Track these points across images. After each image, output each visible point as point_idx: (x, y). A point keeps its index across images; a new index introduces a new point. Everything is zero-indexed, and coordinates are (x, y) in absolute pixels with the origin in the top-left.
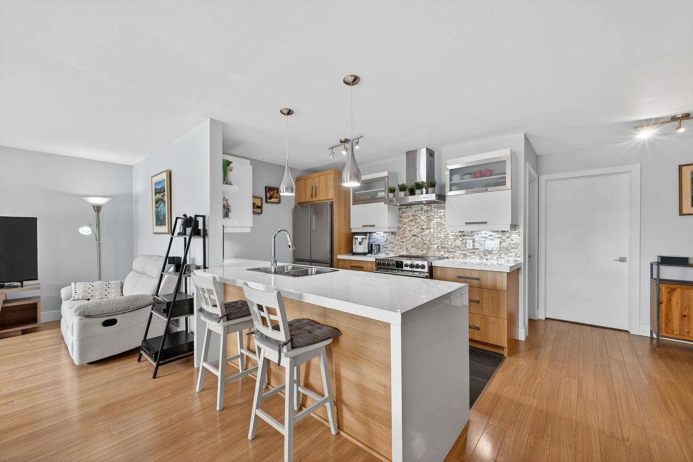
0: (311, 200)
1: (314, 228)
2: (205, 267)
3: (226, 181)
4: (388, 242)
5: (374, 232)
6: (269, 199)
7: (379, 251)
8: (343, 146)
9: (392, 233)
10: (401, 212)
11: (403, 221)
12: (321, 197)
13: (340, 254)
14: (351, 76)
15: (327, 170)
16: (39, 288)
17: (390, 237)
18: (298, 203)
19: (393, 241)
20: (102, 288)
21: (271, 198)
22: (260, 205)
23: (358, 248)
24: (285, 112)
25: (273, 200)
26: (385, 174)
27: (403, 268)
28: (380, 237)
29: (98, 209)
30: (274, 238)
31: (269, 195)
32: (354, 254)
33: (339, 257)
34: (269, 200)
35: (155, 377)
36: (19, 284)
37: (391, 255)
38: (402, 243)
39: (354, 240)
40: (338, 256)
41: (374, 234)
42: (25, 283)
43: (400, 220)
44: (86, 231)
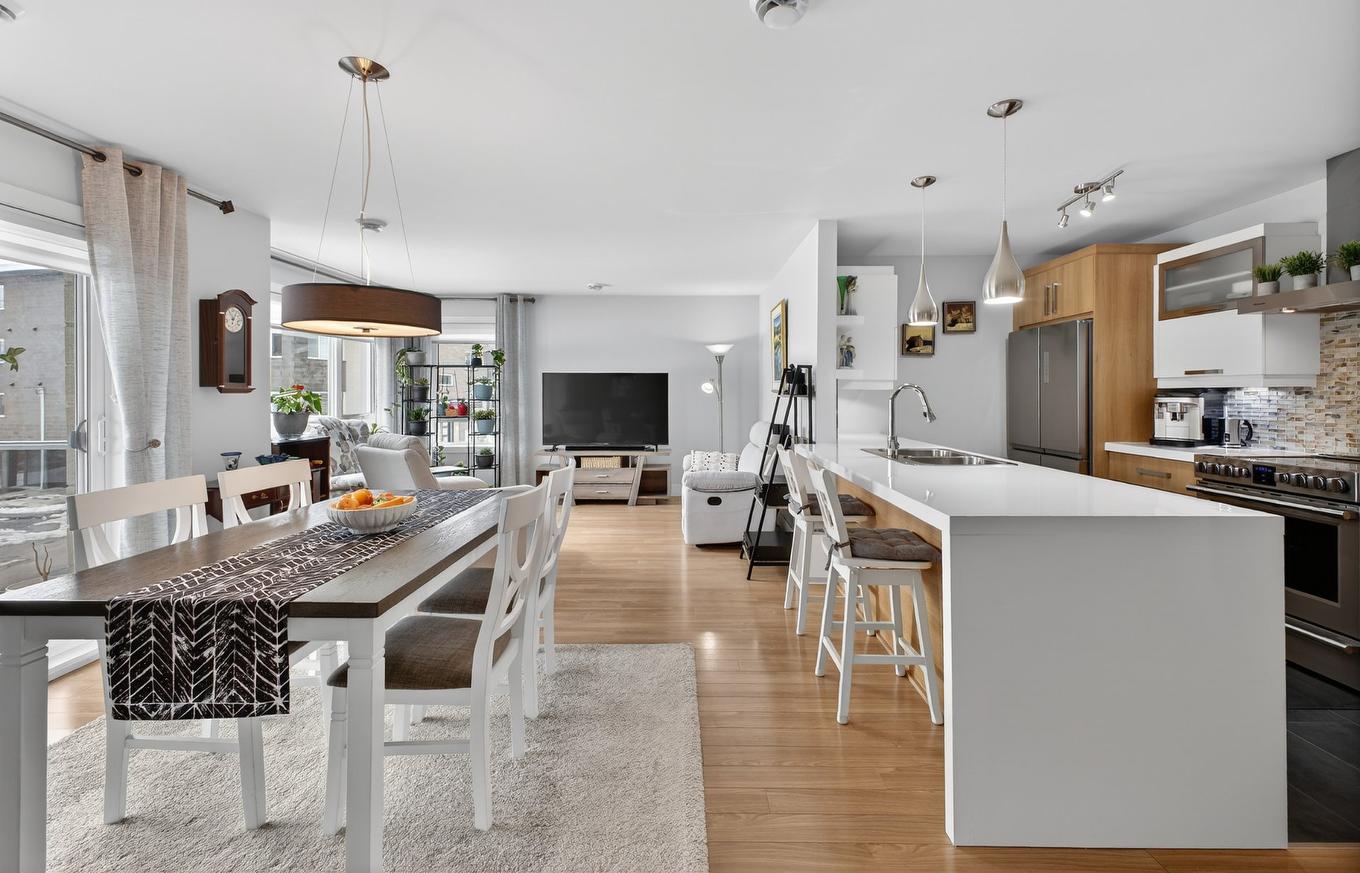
0: (1046, 319)
1: (1046, 379)
2: (811, 442)
3: (845, 309)
4: (1282, 414)
5: (1239, 389)
6: (950, 325)
7: (1249, 438)
8: (1084, 199)
9: (1299, 391)
10: (1331, 326)
11: (1337, 356)
12: (1067, 310)
13: (1115, 439)
14: (1000, 103)
15: (1083, 247)
16: (668, 454)
17: (1291, 402)
18: (1021, 328)
19: (1302, 412)
20: (718, 460)
21: (954, 323)
22: (930, 339)
23: (1165, 427)
24: (922, 182)
25: (960, 326)
26: (1258, 231)
27: (1275, 485)
28: (1253, 401)
29: (720, 358)
30: (893, 399)
31: (949, 318)
32: (1155, 442)
33: (1109, 446)
34: (949, 328)
35: (749, 578)
36: (654, 447)
37: (1293, 450)
38: (1331, 420)
39: (1157, 406)
40: (1106, 444)
41: (1237, 394)
42: (659, 446)
43: (1326, 352)
44: (708, 388)
